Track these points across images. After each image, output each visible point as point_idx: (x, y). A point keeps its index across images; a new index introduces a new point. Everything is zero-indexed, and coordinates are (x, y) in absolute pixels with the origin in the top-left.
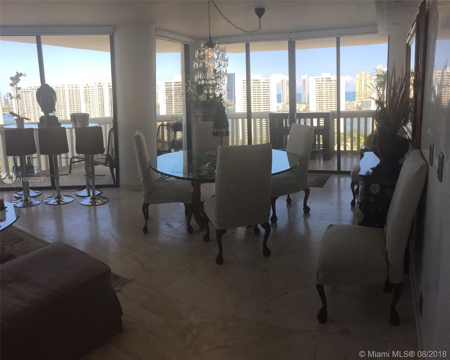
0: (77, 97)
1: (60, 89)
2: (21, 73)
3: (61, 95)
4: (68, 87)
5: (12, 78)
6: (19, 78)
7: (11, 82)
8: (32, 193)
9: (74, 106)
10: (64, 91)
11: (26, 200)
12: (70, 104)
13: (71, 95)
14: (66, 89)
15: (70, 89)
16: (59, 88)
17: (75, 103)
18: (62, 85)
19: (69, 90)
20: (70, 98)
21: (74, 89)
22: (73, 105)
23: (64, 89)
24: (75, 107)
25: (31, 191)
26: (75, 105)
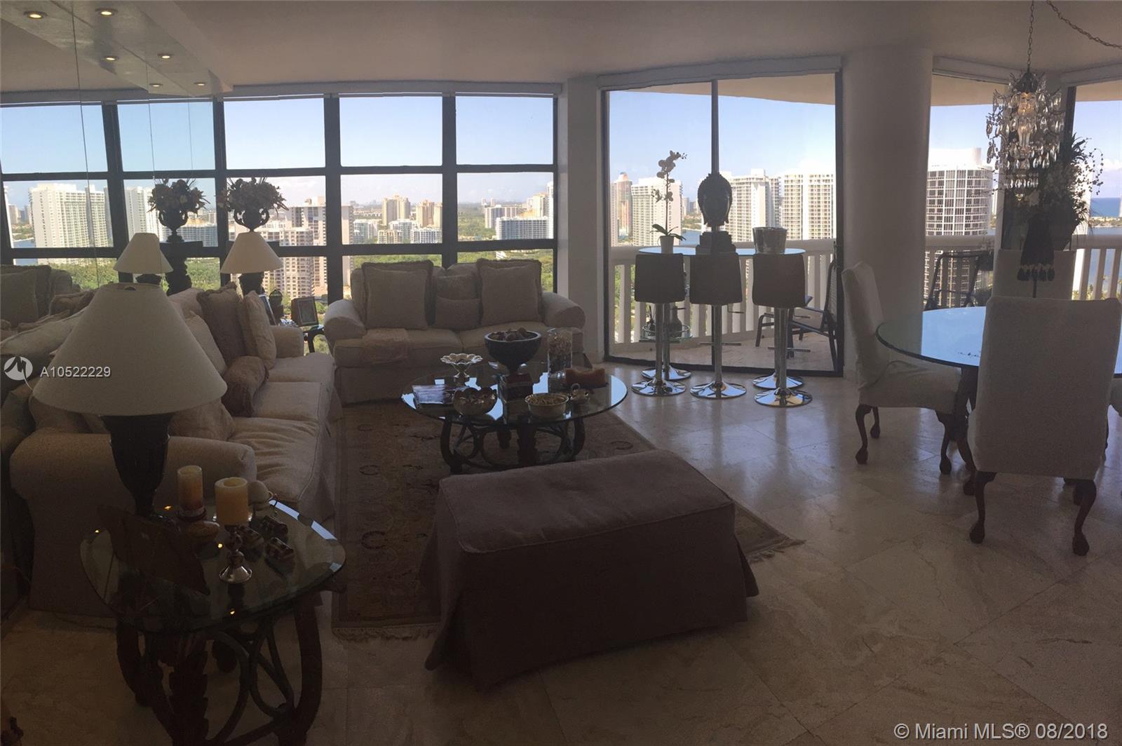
0: (827, 200)
1: (794, 184)
2: (678, 153)
3: (794, 196)
4: (811, 181)
5: (661, 163)
6: (674, 161)
7: (660, 169)
8: (674, 374)
9: (819, 218)
10: (801, 188)
11: (659, 383)
12: (812, 214)
13: (814, 196)
14: (806, 184)
15: (813, 183)
16: (792, 181)
17: (821, 212)
18: (797, 177)
19: (812, 186)
20: (812, 202)
21: (822, 184)
22: (817, 216)
23: (801, 184)
24: (821, 220)
25: (672, 369)
26: (822, 216)
